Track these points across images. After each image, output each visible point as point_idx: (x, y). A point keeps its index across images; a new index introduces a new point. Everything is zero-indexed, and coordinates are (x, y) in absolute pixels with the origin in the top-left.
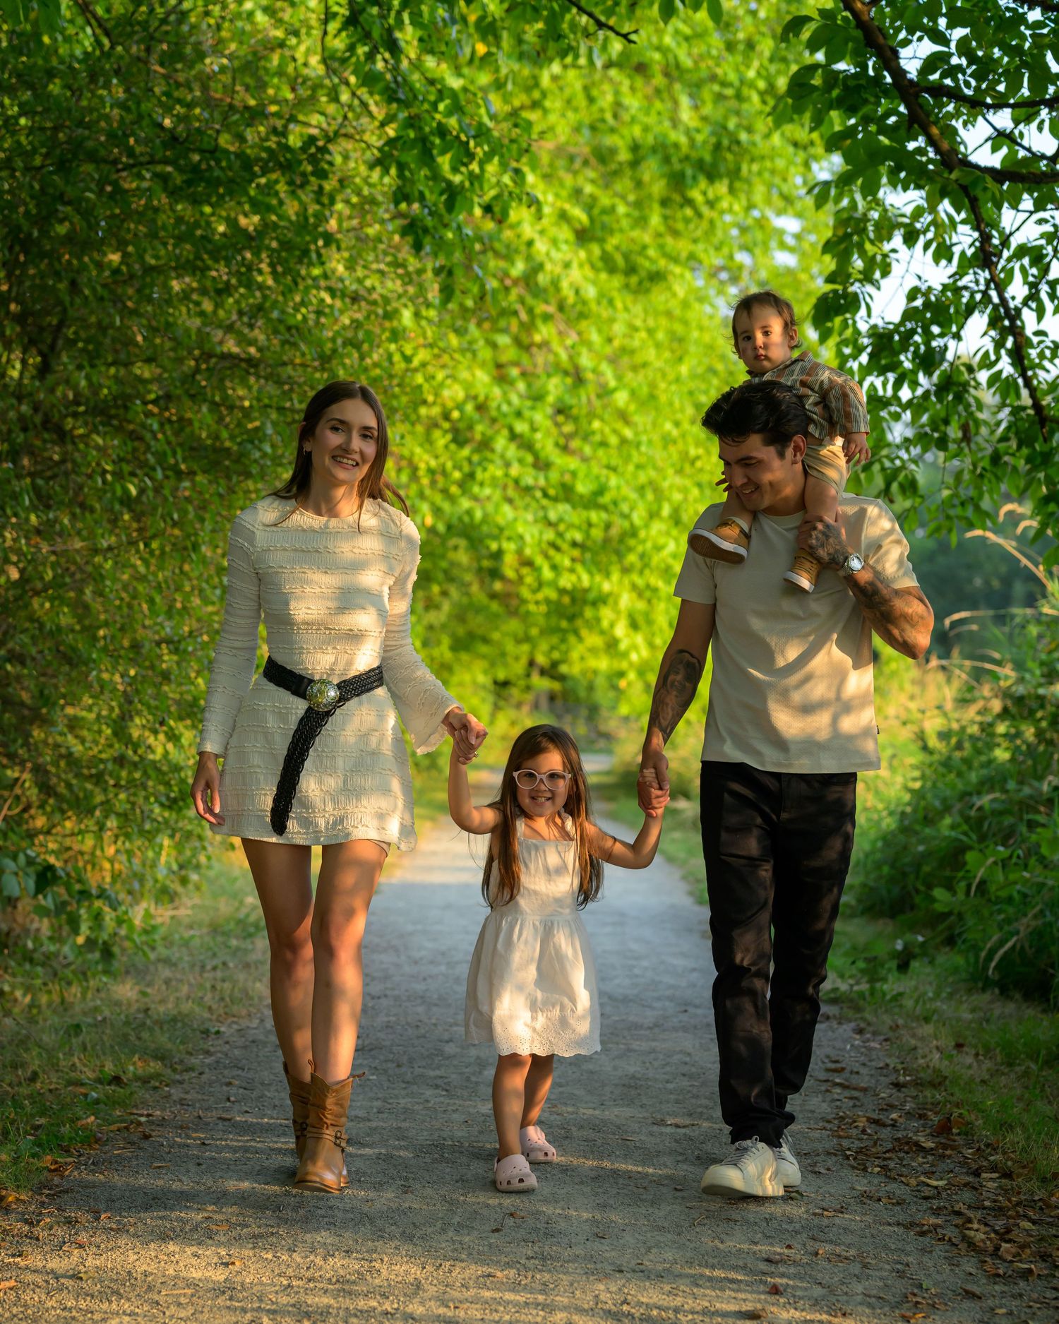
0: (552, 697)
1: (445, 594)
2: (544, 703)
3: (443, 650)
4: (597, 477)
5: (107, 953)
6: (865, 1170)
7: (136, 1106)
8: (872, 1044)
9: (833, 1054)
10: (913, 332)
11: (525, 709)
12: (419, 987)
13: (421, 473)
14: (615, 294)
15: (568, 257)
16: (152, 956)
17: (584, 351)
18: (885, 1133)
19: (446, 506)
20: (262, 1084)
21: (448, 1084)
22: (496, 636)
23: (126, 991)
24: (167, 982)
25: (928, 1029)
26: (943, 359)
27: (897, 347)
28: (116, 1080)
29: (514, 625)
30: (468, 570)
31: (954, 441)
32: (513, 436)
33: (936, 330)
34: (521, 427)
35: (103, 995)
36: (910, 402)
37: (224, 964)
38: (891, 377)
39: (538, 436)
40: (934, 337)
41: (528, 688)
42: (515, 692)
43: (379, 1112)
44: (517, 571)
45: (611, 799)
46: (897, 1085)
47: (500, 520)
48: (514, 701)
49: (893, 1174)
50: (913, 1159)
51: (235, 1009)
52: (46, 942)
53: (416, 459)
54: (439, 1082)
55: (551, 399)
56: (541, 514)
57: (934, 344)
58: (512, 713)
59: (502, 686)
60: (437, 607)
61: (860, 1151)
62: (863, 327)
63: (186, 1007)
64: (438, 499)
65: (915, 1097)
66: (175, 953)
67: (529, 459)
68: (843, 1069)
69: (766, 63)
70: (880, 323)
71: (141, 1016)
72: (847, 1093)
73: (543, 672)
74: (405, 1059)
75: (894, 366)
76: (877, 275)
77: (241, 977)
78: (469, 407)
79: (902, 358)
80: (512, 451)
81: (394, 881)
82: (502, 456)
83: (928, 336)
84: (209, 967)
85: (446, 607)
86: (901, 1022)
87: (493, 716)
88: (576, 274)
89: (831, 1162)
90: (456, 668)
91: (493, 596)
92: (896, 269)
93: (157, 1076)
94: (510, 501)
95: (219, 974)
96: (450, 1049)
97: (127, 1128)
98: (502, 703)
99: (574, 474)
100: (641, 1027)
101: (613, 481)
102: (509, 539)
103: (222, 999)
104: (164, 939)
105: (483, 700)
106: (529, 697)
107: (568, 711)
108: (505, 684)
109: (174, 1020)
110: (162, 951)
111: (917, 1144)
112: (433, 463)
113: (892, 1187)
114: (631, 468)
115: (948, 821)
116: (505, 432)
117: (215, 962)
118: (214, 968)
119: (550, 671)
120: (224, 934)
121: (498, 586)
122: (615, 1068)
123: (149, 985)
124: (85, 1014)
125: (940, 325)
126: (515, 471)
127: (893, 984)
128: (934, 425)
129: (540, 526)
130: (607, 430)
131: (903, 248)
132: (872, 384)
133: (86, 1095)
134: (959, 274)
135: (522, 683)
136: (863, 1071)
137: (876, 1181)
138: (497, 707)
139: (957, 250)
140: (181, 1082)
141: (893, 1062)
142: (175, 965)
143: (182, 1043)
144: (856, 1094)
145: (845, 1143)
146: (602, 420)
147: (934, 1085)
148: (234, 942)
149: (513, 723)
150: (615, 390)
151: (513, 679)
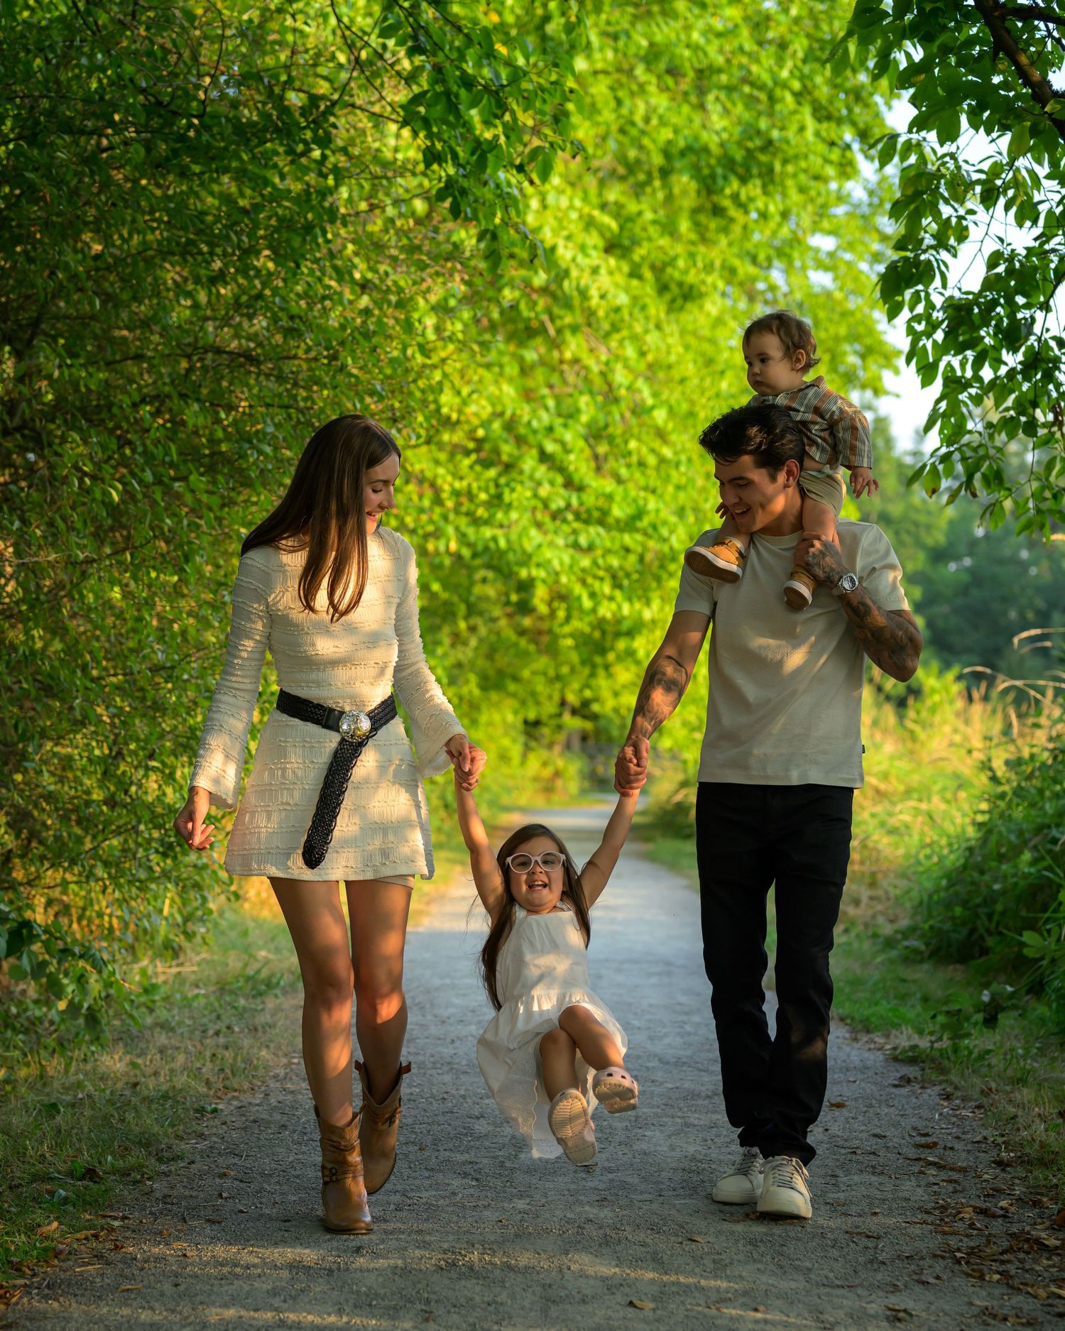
0: (584, 738)
1: (473, 629)
2: (576, 743)
3: (471, 687)
4: (635, 501)
5: (92, 1019)
6: (982, 1277)
7: (111, 1207)
8: (964, 1113)
9: (920, 1124)
10: (995, 303)
11: (557, 749)
12: (447, 1051)
13: (445, 495)
14: (648, 300)
15: (595, 262)
16: (149, 1020)
17: (619, 367)
18: (997, 1226)
19: (471, 532)
20: (262, 1174)
21: (479, 1171)
22: (526, 673)
23: (114, 1062)
24: (162, 1051)
25: (1026, 1094)
26: (1030, 333)
27: (977, 320)
28: (90, 1174)
29: (543, 662)
30: (495, 603)
31: (1044, 425)
32: (544, 457)
33: (1020, 300)
34: (550, 447)
35: (89, 1067)
36: (993, 383)
37: (229, 1028)
38: (970, 354)
39: (572, 457)
40: (1019, 308)
41: (559, 727)
42: (546, 731)
43: (398, 1209)
44: (549, 604)
45: (647, 840)
46: (1000, 1164)
47: (529, 547)
48: (546, 741)
49: (1016, 1282)
50: (1036, 1261)
51: (235, 1083)
52: (31, 1006)
53: (439, 481)
54: (468, 1168)
55: (584, 418)
56: (571, 539)
57: (1020, 316)
58: (544, 754)
59: (532, 727)
60: (465, 643)
61: (972, 1252)
62: (938, 301)
63: (181, 1080)
64: (463, 522)
65: (1023, 1179)
66: (174, 1016)
67: (560, 480)
68: (935, 1144)
69: (799, 64)
70: (957, 294)
71: (127, 1093)
72: (944, 1175)
73: (574, 712)
74: (428, 1140)
75: (973, 343)
76: (952, 241)
77: (246, 1043)
78: (496, 425)
79: (982, 333)
80: (542, 471)
81: (421, 929)
82: (531, 477)
83: (1013, 308)
84: (211, 1032)
85: (473, 642)
86: (993, 1085)
87: (524, 756)
88: (604, 280)
89: (939, 1267)
90: (484, 707)
91: (522, 632)
92: (975, 233)
93: (139, 1168)
94: (539, 525)
95: (222, 1040)
96: (481, 1127)
97: (96, 1236)
98: (533, 744)
99: (610, 497)
100: (699, 1096)
101: (652, 504)
102: (538, 565)
103: (222, 1070)
104: (166, 999)
105: (514, 740)
106: (561, 737)
107: (600, 750)
108: (537, 723)
109: (165, 1097)
110: (163, 1014)
111: (1038, 1241)
112: (457, 485)
113: (1018, 1300)
114: (670, 489)
115: (1027, 856)
116: (534, 452)
117: (221, 1025)
118: (217, 1033)
119: (582, 710)
120: (231, 992)
121: (527, 622)
122: (672, 1148)
123: (142, 1054)
124: (67, 1089)
125: (1024, 296)
126: (544, 491)
127: (979, 1040)
128: (1020, 407)
129: (571, 551)
130: (644, 450)
131: (980, 209)
132: (949, 364)
133: (52, 1193)
134: (1045, 237)
135: (554, 722)
136: (959, 1146)
137: (997, 1292)
138: (527, 749)
139: (1043, 208)
140: (166, 1174)
141: (990, 1133)
142: (172, 1030)
143: (172, 1125)
144: (955, 1176)
145: (953, 1242)
146: (639, 440)
147: (1043, 1163)
148: (242, 1002)
149: (545, 764)
150: (653, 408)
151: (544, 718)
